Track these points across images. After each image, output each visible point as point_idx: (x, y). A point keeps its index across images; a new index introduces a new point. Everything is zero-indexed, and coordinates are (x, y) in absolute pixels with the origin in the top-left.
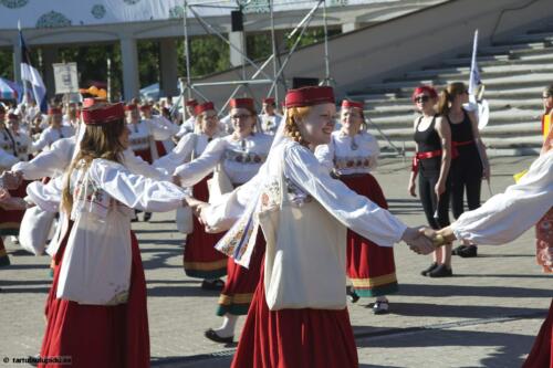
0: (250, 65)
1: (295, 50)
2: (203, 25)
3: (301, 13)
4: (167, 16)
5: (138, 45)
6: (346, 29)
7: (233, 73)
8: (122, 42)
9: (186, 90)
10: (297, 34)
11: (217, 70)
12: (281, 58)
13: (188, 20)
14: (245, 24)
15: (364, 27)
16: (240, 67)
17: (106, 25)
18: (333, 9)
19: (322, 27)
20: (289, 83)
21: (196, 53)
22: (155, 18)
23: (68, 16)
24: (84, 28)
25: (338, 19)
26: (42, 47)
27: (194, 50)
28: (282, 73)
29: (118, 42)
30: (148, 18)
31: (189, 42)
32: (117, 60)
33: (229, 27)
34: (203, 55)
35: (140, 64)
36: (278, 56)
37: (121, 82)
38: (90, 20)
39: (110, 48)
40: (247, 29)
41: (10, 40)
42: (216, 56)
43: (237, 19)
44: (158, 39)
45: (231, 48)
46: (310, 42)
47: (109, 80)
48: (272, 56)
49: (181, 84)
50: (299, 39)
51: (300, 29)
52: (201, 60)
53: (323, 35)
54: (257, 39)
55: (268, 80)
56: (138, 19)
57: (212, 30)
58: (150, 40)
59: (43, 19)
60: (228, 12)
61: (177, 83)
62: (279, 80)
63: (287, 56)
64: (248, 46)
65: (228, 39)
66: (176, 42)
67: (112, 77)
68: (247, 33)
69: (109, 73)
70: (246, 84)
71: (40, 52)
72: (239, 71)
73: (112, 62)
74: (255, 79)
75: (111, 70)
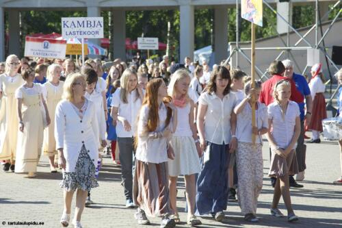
0: (294, 32)
1: (337, 21)
5: (195, 11)
7: (277, 39)
8: (181, 8)
9: (234, 53)
11: (265, 36)
12: (323, 27)
16: (285, 34)
20: (330, 52)
26: (112, 9)
28: (323, 41)
29: (178, 7)
32: (176, 23)
35: (195, 27)
36: (320, 25)
37: (179, 43)
39: (171, 12)
40: (292, 0)
41: (84, 3)
44: (213, 6)
45: (278, 17)
47: (168, 41)
48: (316, 25)
49: (231, 47)
54: (303, 9)
58: (206, 6)
61: (227, 47)
63: (329, 26)
64: (294, 16)
65: (275, 9)
66: (229, 9)
67: (171, 38)
68: (293, 3)
69: (168, 35)
70: (289, 50)
71: (109, 13)
72: (283, 38)
73: (172, 24)
74: (297, 46)
75: (170, 32)
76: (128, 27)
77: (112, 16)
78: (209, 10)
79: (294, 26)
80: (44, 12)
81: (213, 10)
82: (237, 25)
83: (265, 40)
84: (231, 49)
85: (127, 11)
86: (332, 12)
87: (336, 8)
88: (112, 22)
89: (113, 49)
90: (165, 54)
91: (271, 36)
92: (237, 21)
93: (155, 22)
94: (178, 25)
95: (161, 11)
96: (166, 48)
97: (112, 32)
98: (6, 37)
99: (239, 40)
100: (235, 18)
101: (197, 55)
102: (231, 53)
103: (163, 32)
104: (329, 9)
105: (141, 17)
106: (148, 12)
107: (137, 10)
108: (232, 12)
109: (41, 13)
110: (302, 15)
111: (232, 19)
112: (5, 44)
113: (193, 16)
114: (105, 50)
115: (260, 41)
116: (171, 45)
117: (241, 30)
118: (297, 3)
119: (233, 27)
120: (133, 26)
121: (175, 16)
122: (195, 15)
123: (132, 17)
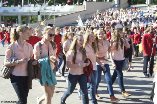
2: (32, 14)
3: (50, 13)
4: (27, 12)
5: (21, 17)
6: (59, 16)
15: (62, 16)
18: (57, 12)
19: (54, 16)
22: (25, 12)
23: (9, 11)
24: (11, 13)
25: (58, 14)
32: (18, 19)
33: (37, 14)
35: (22, 20)
38: (13, 12)
39: (17, 17)
43: (39, 13)
44: (25, 16)
59: (4, 11)
60: (37, 12)
68: (41, 15)
71: (4, 17)
93: (14, 19)
103: (16, 21)
106: (12, 17)
107: (9, 16)
120: (9, 20)
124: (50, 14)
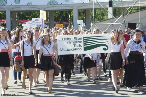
0: (114, 18)
1: (129, 14)
2: (99, 5)
5: (79, 11)
7: (108, 20)
8: (74, 10)
9: (93, 25)
10: (130, 8)
11: (104, 20)
12: (124, 16)
13: (94, 3)
14: (113, 5)
16: (111, 19)
17: (69, 4)
19: (139, 7)
20: (127, 25)
21: (97, 14)
25: (145, 4)
26: (49, 11)
27: (97, 13)
28: (124, 21)
29: (72, 10)
30: (82, 3)
31: (95, 10)
32: (72, 15)
33: (108, 6)
34: (99, 15)
36: (123, 15)
37: (73, 23)
38: (64, 2)
39: (70, 11)
40: (113, 7)
42: (103, 15)
44: (85, 9)
45: (108, 13)
46: (135, 11)
47: (69, 22)
48: (122, 15)
49: (92, 23)
50: (131, 10)
51: (131, 7)
52: (99, 16)
53: (139, 9)
54: (117, 10)
55: (120, 23)
56: (79, 3)
57: (102, 7)
58: (83, 9)
59: (50, 2)
60: (108, 1)
61: (90, 24)
62: (123, 23)
63: (126, 16)
64: (114, 12)
65: (107, 10)
66: (91, 10)
67: (70, 21)
68: (114, 8)
69: (69, 20)
70: (112, 24)
72: (110, 20)
73: (70, 16)
74: (115, 23)
75: (70, 19)
76: (55, 17)
77: (49, 13)
78: (84, 11)
79: (114, 16)
80: (25, 12)
81: (85, 10)
82: (94, 16)
83: (103, 21)
84: (92, 24)
85: (55, 11)
86: (127, 11)
87: (129, 9)
88: (49, 15)
89: (49, 25)
90: (68, 26)
91: (106, 19)
92: (94, 14)
93: (64, 15)
94: (73, 16)
95: (67, 11)
96: (68, 24)
97: (49, 19)
98: (11, 21)
99: (95, 21)
100: (93, 13)
101: (80, 27)
102: (92, 26)
103: (67, 19)
104: (126, 10)
105: (59, 13)
106: (62, 12)
107: (58, 11)
108: (92, 11)
109: (24, 13)
110: (117, 12)
111: (92, 13)
112: (11, 23)
113: (78, 13)
114: (47, 25)
115: (102, 21)
116: (70, 23)
117: (95, 17)
118: (115, 8)
119: (92, 16)
120: (57, 16)
121: (72, 13)
122: (79, 12)
123: (56, 14)
124: (132, 5)
